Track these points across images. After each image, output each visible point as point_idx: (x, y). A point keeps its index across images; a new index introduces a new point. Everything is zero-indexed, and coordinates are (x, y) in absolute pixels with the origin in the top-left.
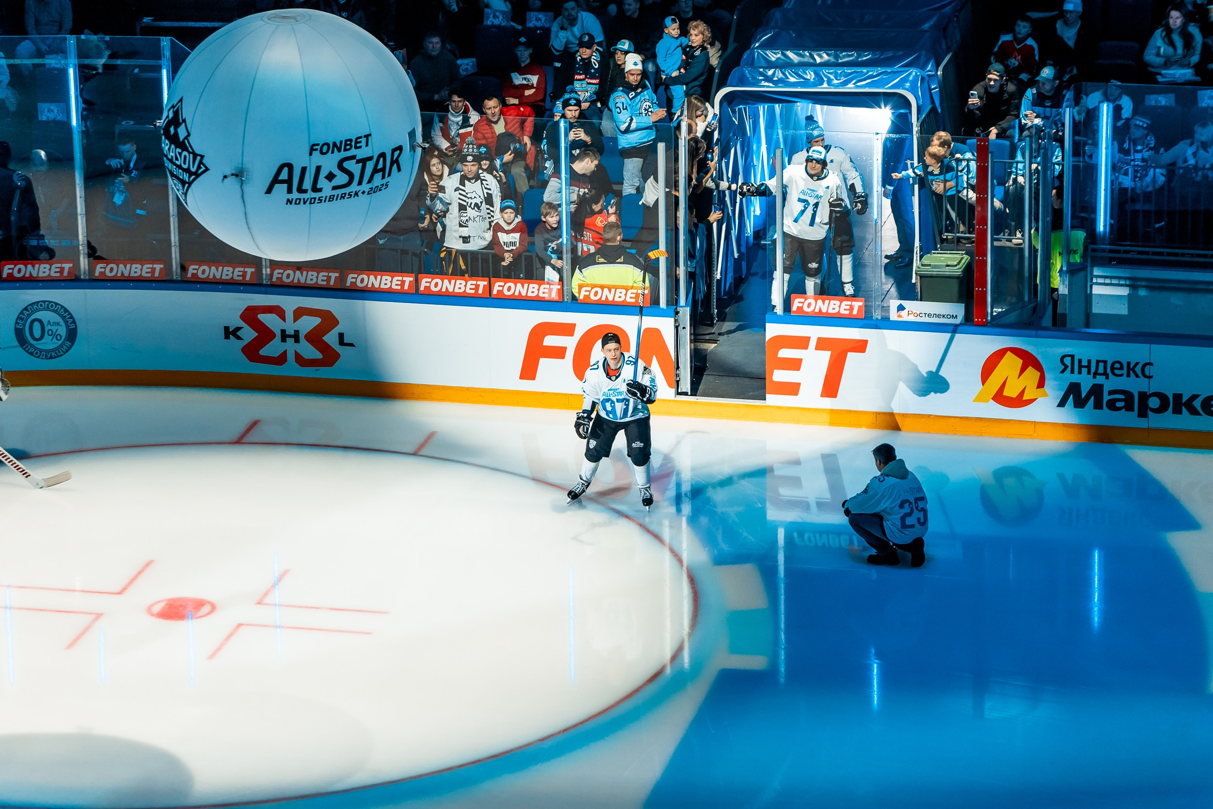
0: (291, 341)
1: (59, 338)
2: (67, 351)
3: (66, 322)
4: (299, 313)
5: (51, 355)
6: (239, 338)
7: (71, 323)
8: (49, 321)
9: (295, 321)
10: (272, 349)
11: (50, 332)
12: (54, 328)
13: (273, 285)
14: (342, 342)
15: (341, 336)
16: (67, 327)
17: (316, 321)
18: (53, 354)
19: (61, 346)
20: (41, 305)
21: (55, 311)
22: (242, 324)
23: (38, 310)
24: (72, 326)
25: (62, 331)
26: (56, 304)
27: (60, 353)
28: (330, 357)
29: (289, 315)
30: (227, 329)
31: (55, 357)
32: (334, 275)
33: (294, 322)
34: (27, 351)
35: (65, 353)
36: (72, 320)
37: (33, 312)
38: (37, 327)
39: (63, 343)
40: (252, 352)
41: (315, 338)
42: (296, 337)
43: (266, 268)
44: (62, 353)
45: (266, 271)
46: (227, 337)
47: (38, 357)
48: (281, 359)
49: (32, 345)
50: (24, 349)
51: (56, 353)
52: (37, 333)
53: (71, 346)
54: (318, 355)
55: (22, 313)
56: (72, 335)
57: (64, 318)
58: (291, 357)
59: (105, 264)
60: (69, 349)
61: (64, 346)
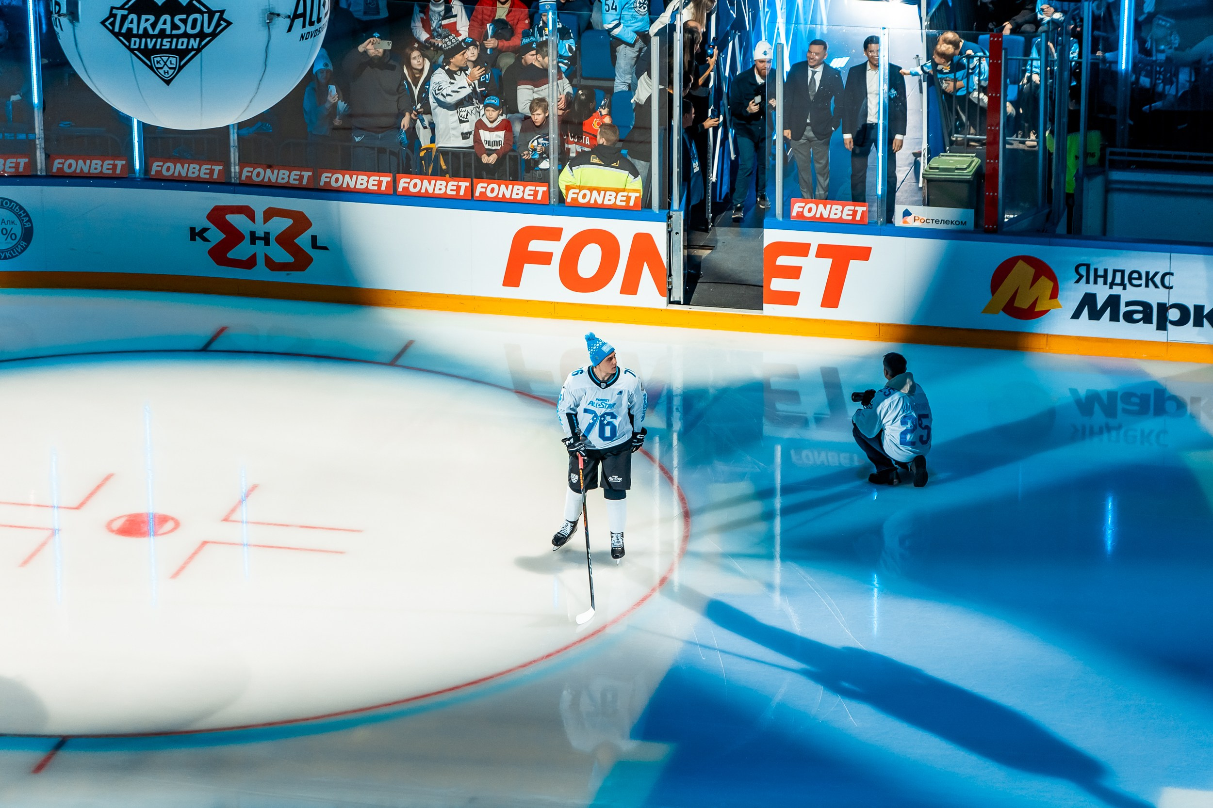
0: (260, 243)
1: (13, 237)
2: (22, 251)
3: (21, 221)
4: (270, 214)
5: (5, 255)
6: (205, 240)
7: (26, 222)
8: (3, 219)
9: (266, 221)
10: (240, 252)
11: (4, 232)
12: (9, 227)
13: (242, 184)
14: (315, 245)
15: (314, 238)
16: (22, 225)
17: (288, 222)
18: (8, 255)
19: (16, 246)
21: (11, 209)
22: (208, 224)
24: (28, 225)
25: (18, 230)
26: (11, 201)
27: (15, 253)
28: (302, 261)
29: (259, 216)
30: (192, 229)
31: (10, 258)
32: (307, 174)
33: (265, 223)
35: (20, 253)
36: (28, 218)
39: (18, 243)
40: (219, 254)
41: (286, 240)
42: (266, 239)
44: (17, 253)
45: (234, 168)
46: (192, 238)
48: (250, 263)
51: (10, 253)
53: (27, 246)
54: (289, 259)
56: (28, 235)
57: (19, 216)
58: (261, 260)
59: (64, 160)
60: (25, 249)
61: (19, 246)
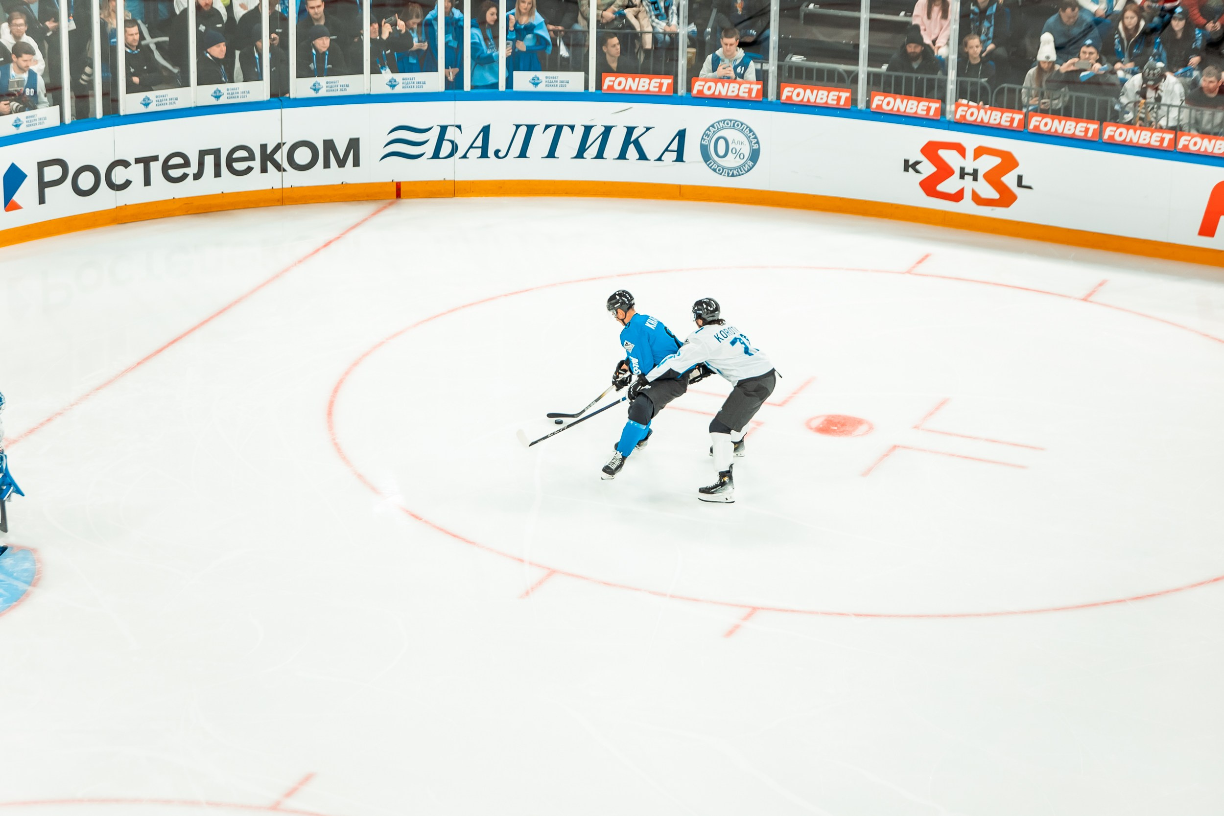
0: (969, 178)
1: (742, 157)
2: (749, 170)
3: (750, 142)
4: (980, 152)
5: (733, 173)
6: (917, 171)
7: (755, 144)
8: (734, 140)
9: (975, 158)
10: (949, 186)
11: (734, 151)
12: (738, 147)
13: (957, 123)
14: (1020, 184)
15: (1020, 178)
16: (751, 146)
17: (996, 161)
18: (735, 172)
19: (743, 165)
20: (728, 124)
21: (741, 131)
22: (921, 157)
23: (723, 128)
24: (756, 147)
25: (746, 151)
26: (742, 124)
27: (741, 171)
28: (1006, 198)
29: (970, 153)
30: (906, 162)
31: (737, 176)
32: (1018, 117)
33: (974, 160)
34: (710, 168)
35: (746, 172)
36: (756, 140)
37: (719, 130)
38: (722, 144)
39: (746, 162)
40: (929, 186)
41: (993, 177)
42: (975, 175)
43: (951, 105)
44: (744, 172)
45: (950, 107)
46: (906, 169)
47: (721, 174)
48: (958, 197)
49: (715, 162)
50: (708, 165)
51: (738, 171)
52: (721, 150)
53: (753, 166)
54: (994, 195)
55: (708, 129)
56: (755, 156)
57: (748, 138)
58: (968, 195)
59: (793, 89)
60: (751, 169)
61: (746, 165)
